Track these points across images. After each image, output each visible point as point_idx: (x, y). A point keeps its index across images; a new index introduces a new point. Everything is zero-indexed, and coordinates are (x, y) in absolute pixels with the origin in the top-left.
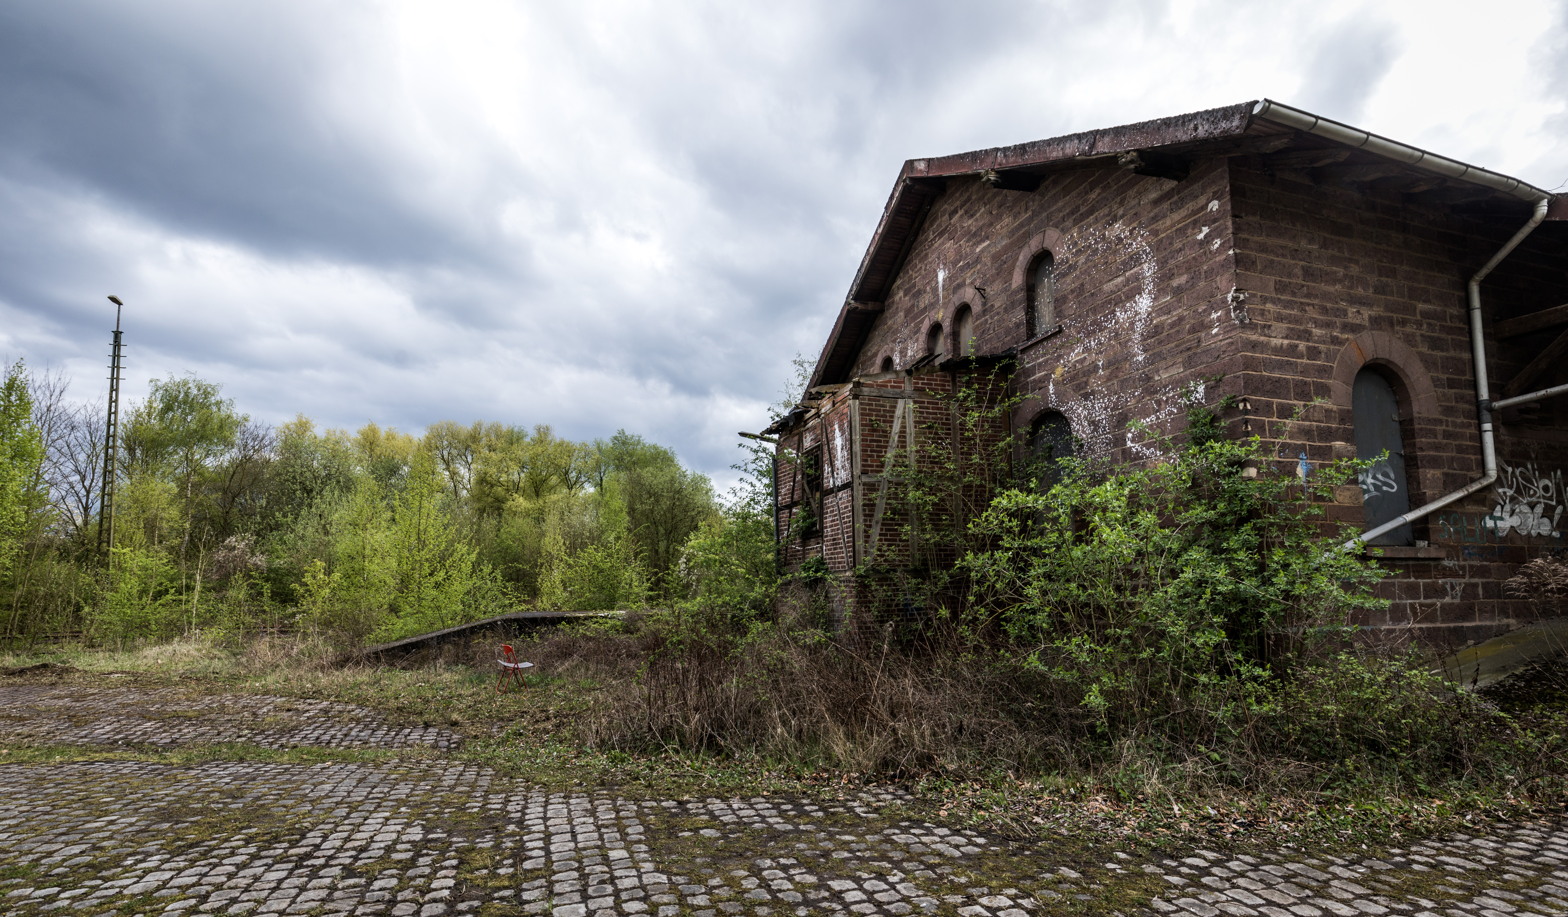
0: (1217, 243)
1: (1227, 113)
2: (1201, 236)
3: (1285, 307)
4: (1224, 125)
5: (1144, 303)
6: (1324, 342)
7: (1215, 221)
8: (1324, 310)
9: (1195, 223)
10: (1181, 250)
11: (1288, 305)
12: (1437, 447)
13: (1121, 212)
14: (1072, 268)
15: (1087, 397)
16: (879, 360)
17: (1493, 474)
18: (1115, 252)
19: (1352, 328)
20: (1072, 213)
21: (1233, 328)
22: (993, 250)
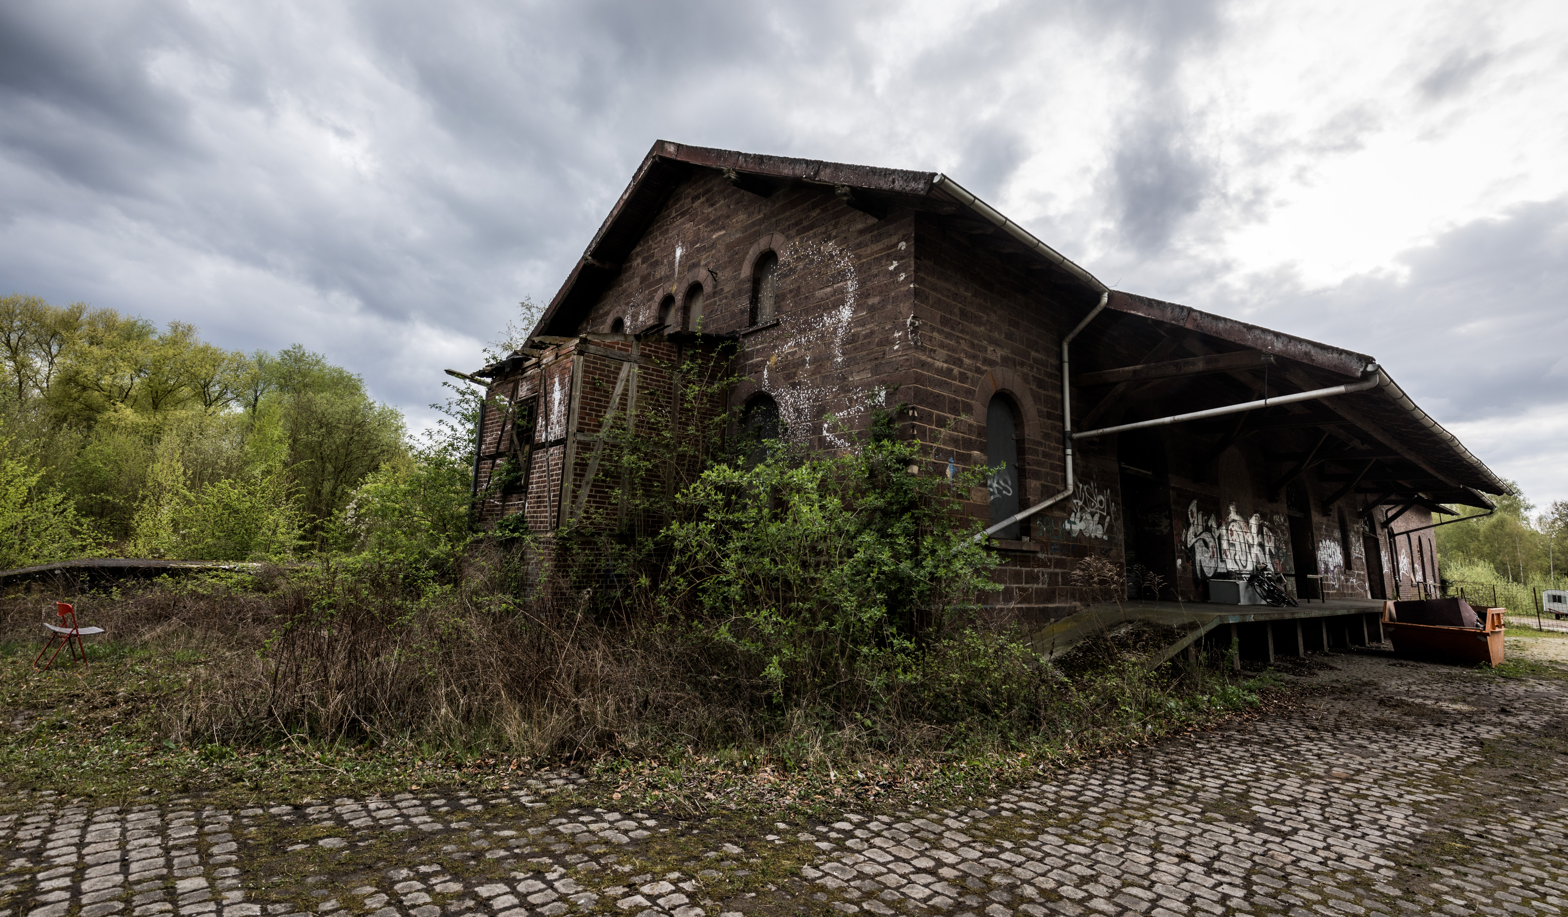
0: (903, 277)
1: (916, 176)
2: (891, 268)
3: (946, 338)
4: (913, 185)
5: (846, 313)
6: (970, 370)
7: (902, 258)
8: (972, 345)
9: (888, 256)
10: (876, 275)
11: (948, 336)
12: (1038, 463)
13: (834, 233)
14: (792, 271)
15: (794, 386)
16: (610, 320)
17: (1071, 487)
18: (827, 266)
19: (991, 363)
20: (796, 224)
21: (910, 347)
22: (728, 240)
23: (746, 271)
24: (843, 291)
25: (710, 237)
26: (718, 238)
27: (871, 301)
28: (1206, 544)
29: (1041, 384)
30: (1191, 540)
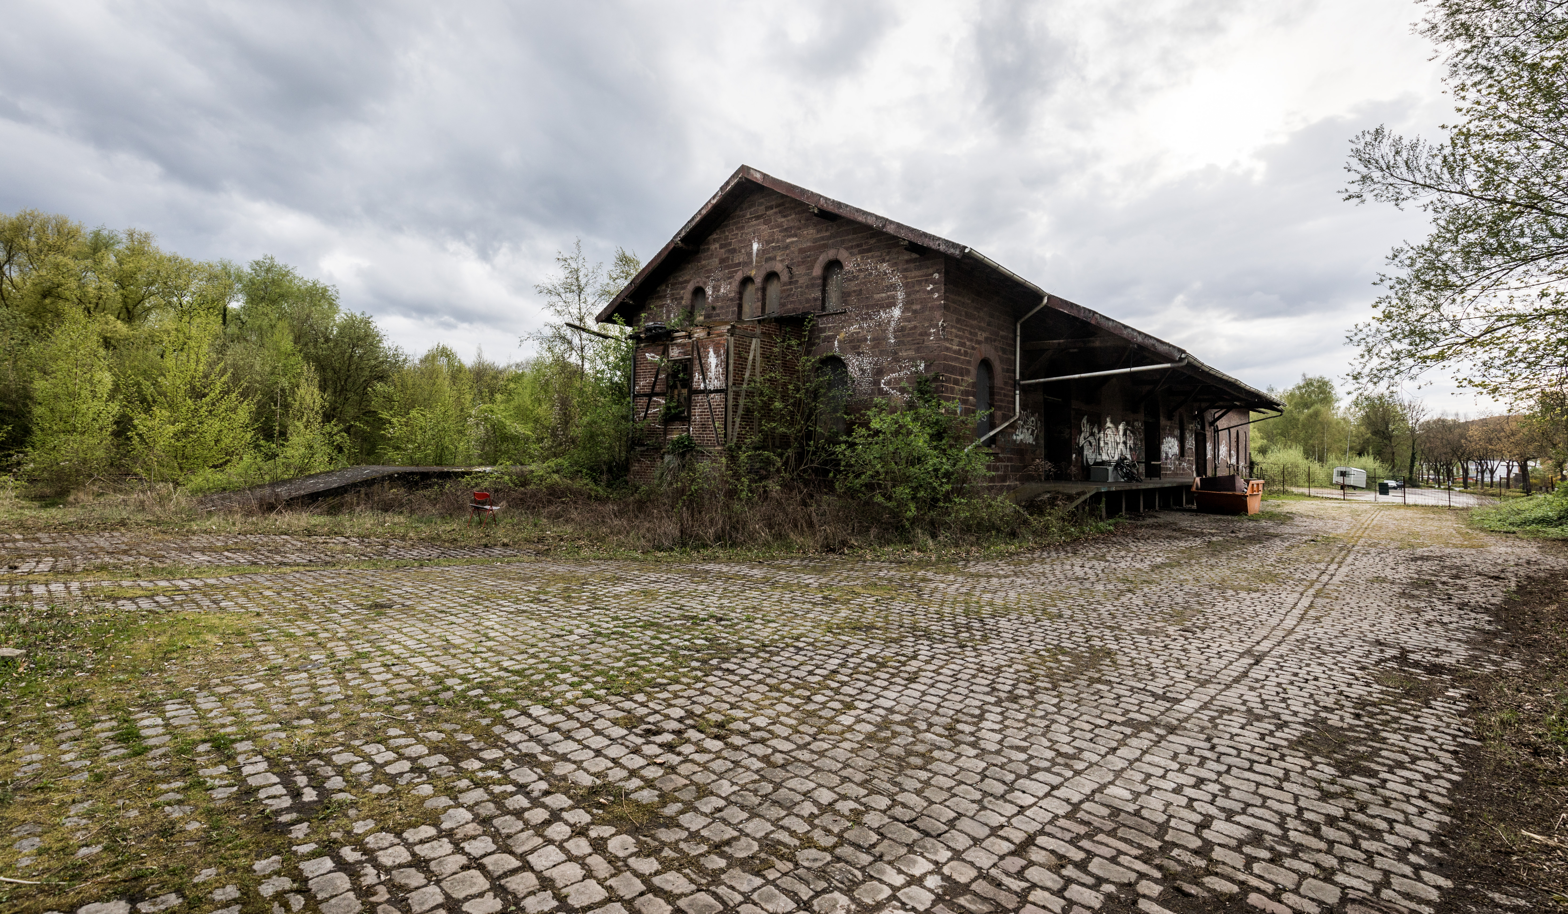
0: (936, 295)
1: (954, 245)
2: (928, 289)
3: (958, 330)
4: (952, 250)
5: (897, 312)
6: (970, 349)
7: (936, 284)
8: (971, 333)
9: (926, 280)
10: (918, 291)
12: (1001, 401)
13: (887, 258)
14: (855, 278)
15: (859, 354)
16: (690, 287)
17: (1018, 414)
18: (883, 279)
19: (979, 342)
20: (858, 246)
21: (941, 339)
22: (800, 246)
23: (817, 271)
24: (894, 297)
25: (784, 241)
26: (792, 243)
27: (915, 307)
28: (1091, 444)
29: (1004, 351)
30: (1082, 441)
